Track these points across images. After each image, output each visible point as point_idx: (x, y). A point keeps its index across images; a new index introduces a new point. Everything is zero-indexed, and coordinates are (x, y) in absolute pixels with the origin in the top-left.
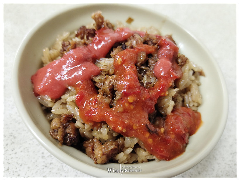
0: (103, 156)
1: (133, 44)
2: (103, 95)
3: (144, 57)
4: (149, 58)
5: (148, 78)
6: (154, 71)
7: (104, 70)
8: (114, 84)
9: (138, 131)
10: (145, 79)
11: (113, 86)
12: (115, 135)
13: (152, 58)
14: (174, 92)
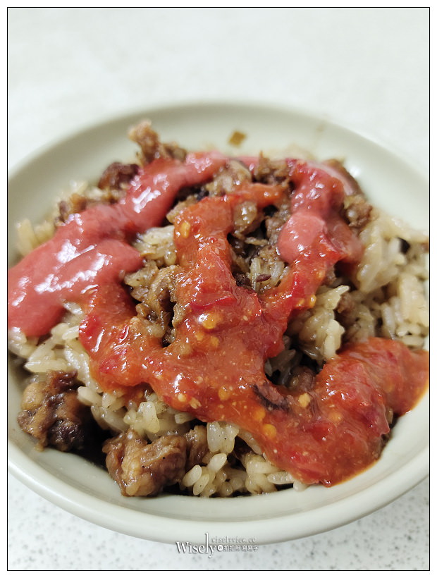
0: (141, 474)
1: (224, 187)
2: (147, 318)
3: (252, 213)
4: (268, 217)
5: (262, 266)
6: (278, 246)
7: (150, 255)
8: (170, 287)
9: (234, 404)
10: (256, 270)
11: (167, 291)
12: (180, 419)
13: (276, 215)
14: (336, 295)
